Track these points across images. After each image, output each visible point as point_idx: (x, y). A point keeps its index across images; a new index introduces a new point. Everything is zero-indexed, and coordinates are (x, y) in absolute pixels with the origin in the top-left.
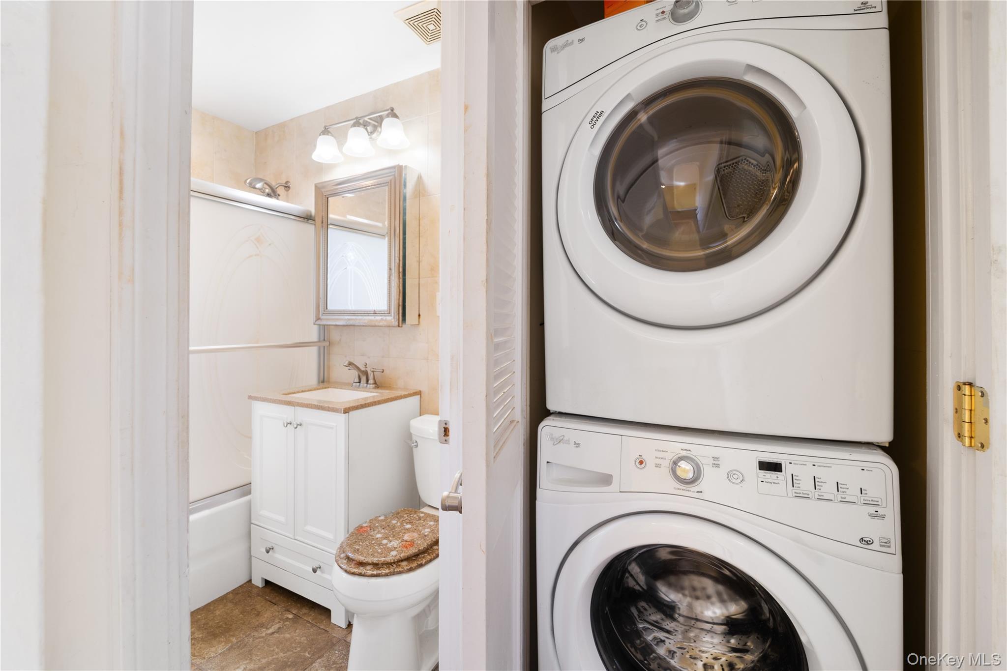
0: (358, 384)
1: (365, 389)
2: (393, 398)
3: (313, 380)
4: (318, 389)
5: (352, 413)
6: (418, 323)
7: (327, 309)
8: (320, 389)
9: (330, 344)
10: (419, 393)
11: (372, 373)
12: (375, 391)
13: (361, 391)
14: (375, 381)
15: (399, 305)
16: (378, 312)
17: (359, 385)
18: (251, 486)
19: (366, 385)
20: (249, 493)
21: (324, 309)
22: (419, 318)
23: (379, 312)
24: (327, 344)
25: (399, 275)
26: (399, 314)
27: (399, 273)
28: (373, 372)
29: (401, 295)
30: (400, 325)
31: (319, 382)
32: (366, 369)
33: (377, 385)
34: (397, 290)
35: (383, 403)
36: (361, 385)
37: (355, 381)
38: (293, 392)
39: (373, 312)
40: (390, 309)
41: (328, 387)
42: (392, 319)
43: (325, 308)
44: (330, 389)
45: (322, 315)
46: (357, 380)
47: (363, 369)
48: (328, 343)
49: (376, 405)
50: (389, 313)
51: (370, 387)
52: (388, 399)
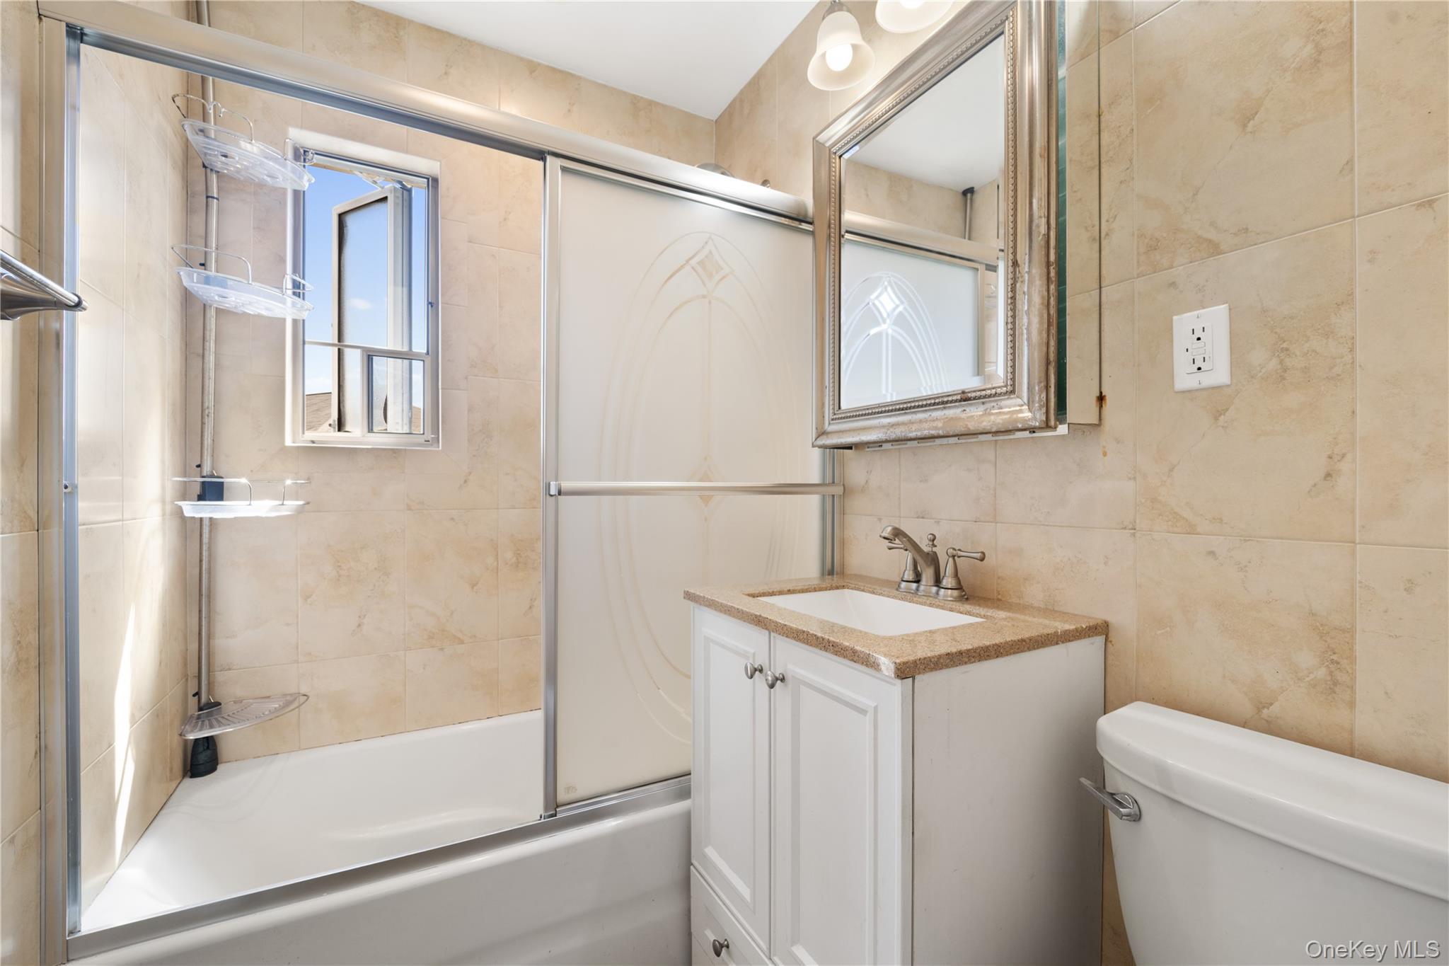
0: (914, 585)
1: (932, 602)
2: (1037, 641)
3: (810, 568)
4: (821, 589)
5: (923, 680)
6: (1096, 421)
7: (840, 408)
8: (826, 589)
9: (847, 491)
10: (1101, 629)
11: (951, 559)
12: (958, 605)
13: (921, 604)
14: (959, 582)
15: (1048, 363)
16: (973, 395)
17: (917, 589)
18: (689, 781)
19: (934, 589)
20: (685, 794)
21: (834, 409)
22: (1101, 407)
23: (978, 394)
24: (838, 490)
25: (1048, 273)
26: (1047, 387)
27: (1048, 264)
28: (953, 557)
29: (1054, 331)
30: (1052, 423)
31: (823, 574)
32: (934, 549)
33: (966, 594)
34: (1041, 316)
35: (1008, 654)
36: (922, 588)
37: (906, 578)
38: (771, 591)
39: (959, 397)
40: (1013, 379)
41: (843, 587)
42: (1020, 410)
43: (837, 407)
44: (846, 591)
45: (829, 424)
46: (909, 575)
47: (926, 548)
48: (842, 488)
49: (988, 657)
50: (1013, 392)
51: (945, 596)
52: (1023, 640)
